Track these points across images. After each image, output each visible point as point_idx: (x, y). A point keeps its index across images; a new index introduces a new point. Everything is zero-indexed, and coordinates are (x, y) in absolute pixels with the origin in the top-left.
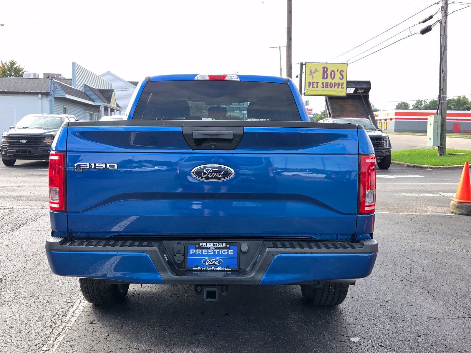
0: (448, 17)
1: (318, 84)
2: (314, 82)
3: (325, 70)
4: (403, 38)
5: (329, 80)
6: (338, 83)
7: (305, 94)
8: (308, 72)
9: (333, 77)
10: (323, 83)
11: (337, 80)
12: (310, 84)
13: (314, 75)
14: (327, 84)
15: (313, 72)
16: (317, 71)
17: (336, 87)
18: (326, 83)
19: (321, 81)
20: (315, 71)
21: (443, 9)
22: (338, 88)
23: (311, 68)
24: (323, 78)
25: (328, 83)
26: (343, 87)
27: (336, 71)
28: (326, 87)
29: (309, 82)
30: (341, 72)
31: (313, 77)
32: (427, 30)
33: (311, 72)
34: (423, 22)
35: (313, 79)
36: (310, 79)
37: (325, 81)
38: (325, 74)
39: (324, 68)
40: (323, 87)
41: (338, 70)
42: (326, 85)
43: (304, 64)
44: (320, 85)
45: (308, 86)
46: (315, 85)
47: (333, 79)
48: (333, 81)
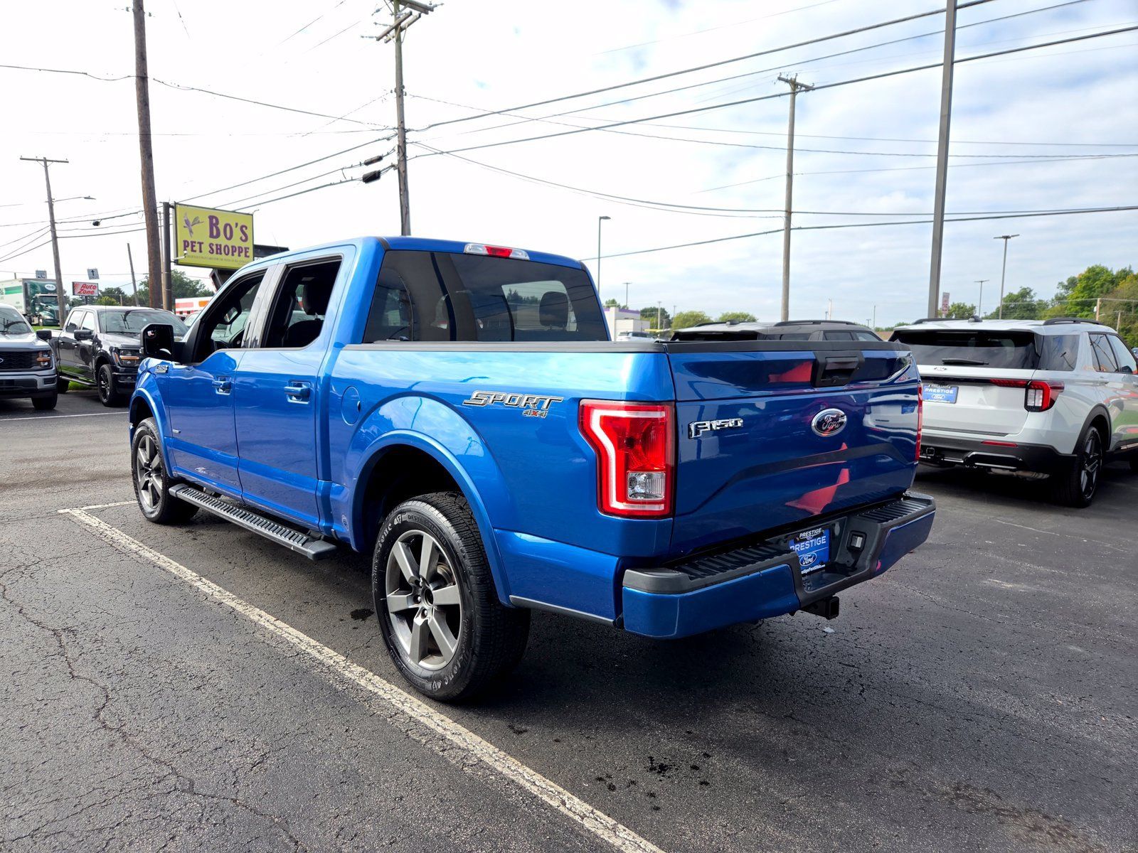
0: (408, 162)
1: (202, 245)
2: (195, 242)
3: (213, 221)
4: (331, 184)
5: (222, 240)
6: (239, 247)
7: (177, 262)
8: (181, 223)
9: (228, 235)
10: (211, 245)
11: (236, 241)
12: (186, 244)
13: (193, 228)
14: (219, 248)
15: (191, 224)
16: (199, 222)
17: (236, 254)
18: (217, 245)
19: (207, 240)
20: (194, 221)
21: (400, 151)
22: (239, 255)
23: (186, 214)
24: (211, 236)
25: (220, 245)
26: (248, 254)
27: (235, 225)
28: (217, 253)
29: (185, 242)
30: (243, 228)
31: (191, 231)
32: (374, 177)
33: (187, 222)
34: (367, 163)
35: (193, 235)
36: (184, 235)
37: (215, 241)
38: (214, 229)
39: (211, 218)
40: (212, 253)
41: (237, 224)
42: (217, 249)
43: (172, 207)
44: (206, 248)
45: (183, 248)
46: (197, 247)
47: (230, 239)
48: (230, 243)
